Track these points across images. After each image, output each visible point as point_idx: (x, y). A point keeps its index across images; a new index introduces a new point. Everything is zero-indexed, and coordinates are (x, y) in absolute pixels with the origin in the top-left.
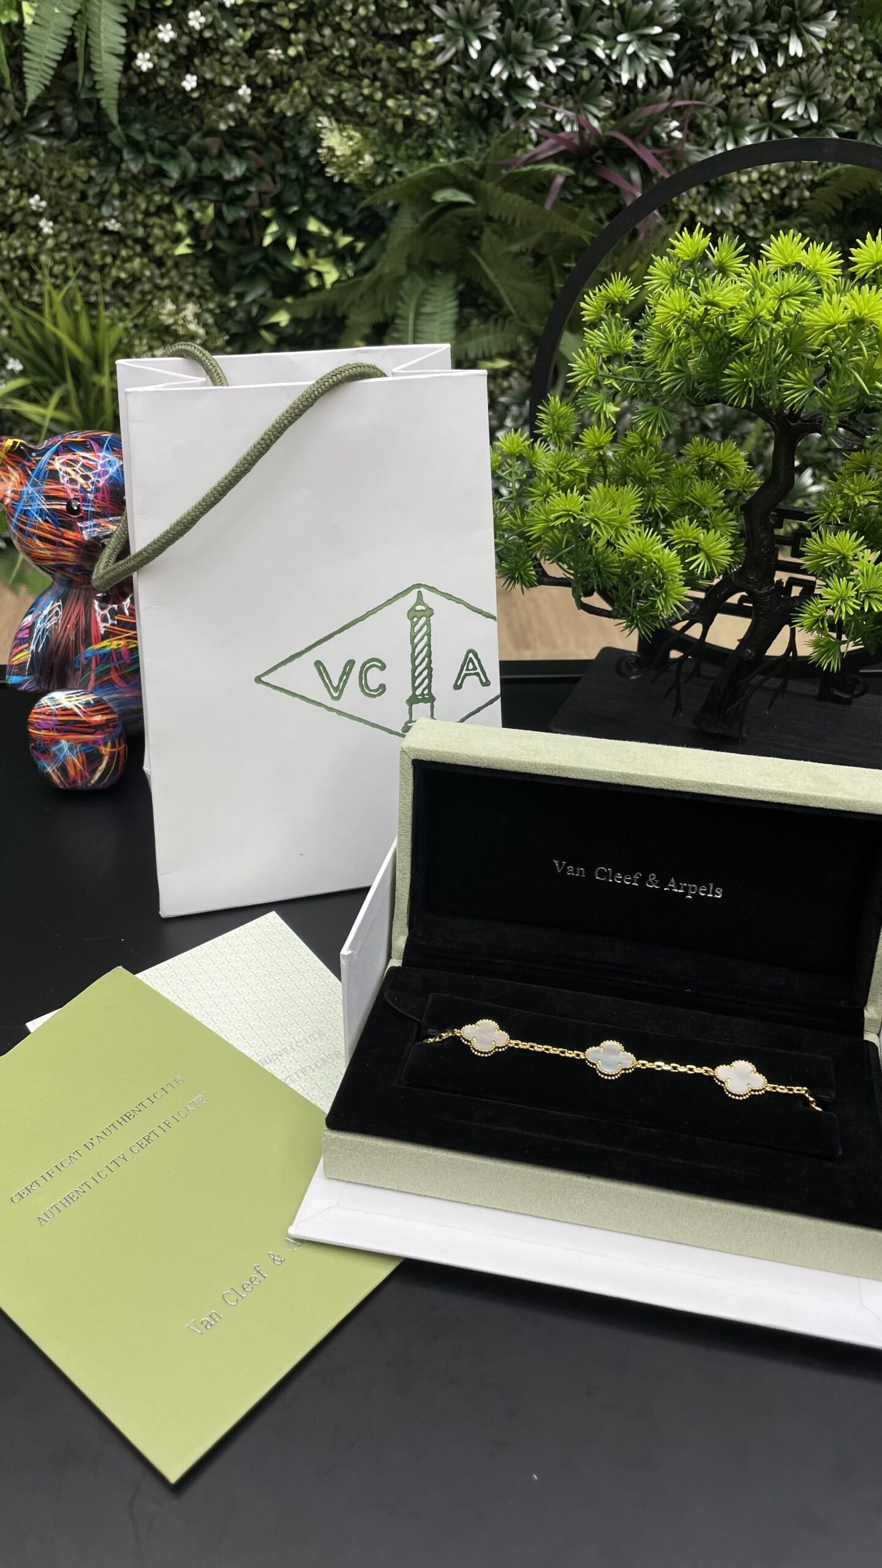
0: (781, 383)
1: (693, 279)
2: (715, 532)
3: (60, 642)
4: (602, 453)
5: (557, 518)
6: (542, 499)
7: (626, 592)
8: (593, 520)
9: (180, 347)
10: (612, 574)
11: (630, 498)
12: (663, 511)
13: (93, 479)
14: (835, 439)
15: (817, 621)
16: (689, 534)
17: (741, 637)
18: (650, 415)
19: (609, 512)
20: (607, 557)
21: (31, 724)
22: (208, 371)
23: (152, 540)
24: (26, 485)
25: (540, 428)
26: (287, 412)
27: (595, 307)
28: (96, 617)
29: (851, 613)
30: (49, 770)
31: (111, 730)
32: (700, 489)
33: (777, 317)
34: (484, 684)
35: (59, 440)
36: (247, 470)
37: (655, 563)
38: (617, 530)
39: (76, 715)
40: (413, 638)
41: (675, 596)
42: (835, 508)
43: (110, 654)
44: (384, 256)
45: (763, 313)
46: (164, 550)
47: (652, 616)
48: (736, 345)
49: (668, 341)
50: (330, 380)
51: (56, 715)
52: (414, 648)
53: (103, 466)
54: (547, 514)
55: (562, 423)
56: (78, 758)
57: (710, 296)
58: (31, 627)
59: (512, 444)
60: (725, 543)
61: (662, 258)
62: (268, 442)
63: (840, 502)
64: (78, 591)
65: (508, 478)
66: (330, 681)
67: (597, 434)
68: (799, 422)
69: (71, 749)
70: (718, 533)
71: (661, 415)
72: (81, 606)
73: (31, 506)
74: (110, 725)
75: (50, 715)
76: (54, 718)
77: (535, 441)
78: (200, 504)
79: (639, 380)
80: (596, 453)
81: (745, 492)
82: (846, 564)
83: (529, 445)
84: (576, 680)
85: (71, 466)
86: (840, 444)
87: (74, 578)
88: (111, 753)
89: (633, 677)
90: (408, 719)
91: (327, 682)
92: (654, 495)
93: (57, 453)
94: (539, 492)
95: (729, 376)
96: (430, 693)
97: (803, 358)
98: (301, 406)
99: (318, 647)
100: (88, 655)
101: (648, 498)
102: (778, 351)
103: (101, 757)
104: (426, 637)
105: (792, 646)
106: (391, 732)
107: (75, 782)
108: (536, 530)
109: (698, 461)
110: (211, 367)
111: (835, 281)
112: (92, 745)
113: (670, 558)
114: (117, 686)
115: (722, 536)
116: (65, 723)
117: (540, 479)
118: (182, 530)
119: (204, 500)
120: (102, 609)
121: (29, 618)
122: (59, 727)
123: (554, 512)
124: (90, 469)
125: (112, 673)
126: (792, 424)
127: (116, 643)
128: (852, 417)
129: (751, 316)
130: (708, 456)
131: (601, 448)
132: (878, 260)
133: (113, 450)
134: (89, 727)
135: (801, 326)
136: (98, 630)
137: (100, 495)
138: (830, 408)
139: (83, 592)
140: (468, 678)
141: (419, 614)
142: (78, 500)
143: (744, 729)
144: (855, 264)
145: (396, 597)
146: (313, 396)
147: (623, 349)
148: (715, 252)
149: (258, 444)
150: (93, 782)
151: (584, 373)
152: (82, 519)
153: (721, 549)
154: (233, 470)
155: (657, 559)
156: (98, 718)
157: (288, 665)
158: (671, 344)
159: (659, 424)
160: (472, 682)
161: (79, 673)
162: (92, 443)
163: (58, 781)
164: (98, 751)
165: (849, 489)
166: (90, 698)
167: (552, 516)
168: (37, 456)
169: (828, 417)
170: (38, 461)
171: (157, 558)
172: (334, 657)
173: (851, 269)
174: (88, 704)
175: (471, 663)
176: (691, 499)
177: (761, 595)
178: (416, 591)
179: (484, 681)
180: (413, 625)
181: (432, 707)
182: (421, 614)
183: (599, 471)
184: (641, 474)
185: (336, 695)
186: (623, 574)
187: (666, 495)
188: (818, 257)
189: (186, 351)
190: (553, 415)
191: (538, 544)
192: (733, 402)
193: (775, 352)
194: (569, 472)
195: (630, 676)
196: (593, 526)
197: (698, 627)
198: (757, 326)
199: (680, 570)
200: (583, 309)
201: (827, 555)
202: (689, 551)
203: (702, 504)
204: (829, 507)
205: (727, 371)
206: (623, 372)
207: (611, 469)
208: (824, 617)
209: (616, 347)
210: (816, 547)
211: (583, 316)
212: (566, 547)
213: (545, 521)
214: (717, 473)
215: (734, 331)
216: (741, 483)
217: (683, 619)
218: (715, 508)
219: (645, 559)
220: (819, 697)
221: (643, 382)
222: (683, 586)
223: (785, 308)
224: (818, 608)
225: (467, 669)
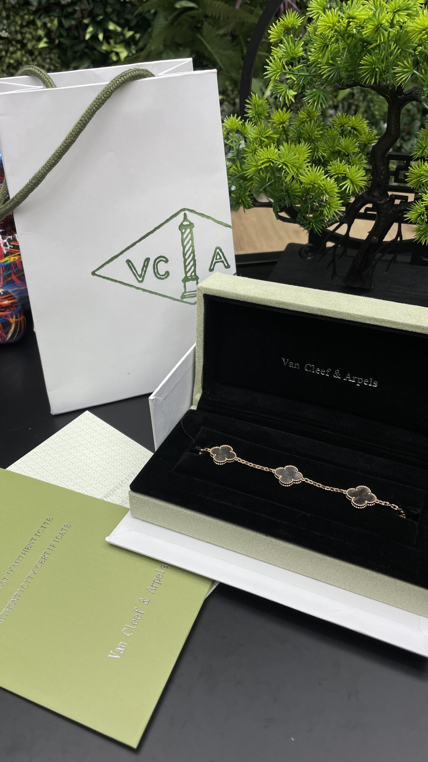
0: (394, 69)
1: (337, 8)
2: (356, 167)
4: (285, 125)
5: (263, 164)
6: (252, 154)
7: (305, 207)
8: (284, 164)
9: (26, 69)
10: (296, 196)
11: (304, 149)
12: (323, 157)
14: (426, 104)
15: (419, 216)
16: (341, 169)
17: (370, 230)
18: (315, 96)
19: (294, 157)
20: (293, 186)
22: (44, 82)
23: (19, 191)
25: (247, 113)
26: (94, 101)
27: (277, 33)
28: (0, 244)
31: (15, 308)
32: (344, 142)
33: (392, 25)
34: (226, 267)
36: (73, 142)
37: (322, 187)
38: (297, 170)
40: (183, 242)
41: (335, 206)
42: (426, 147)
43: (10, 264)
44: (151, 41)
45: (384, 21)
46: (27, 196)
47: (320, 220)
48: (367, 45)
49: (326, 44)
50: (120, 80)
52: (184, 248)
54: (257, 162)
55: (261, 109)
57: (351, 12)
59: (232, 123)
60: (363, 173)
62: (84, 122)
65: (231, 144)
66: (136, 272)
67: (281, 114)
68: (403, 96)
71: (321, 96)
74: (14, 305)
77: (245, 121)
78: (46, 165)
79: (307, 74)
80: (281, 126)
81: (369, 143)
83: (242, 124)
84: (275, 263)
88: (16, 321)
89: (309, 258)
90: (184, 291)
91: (135, 272)
92: (318, 148)
94: (251, 151)
95: (363, 65)
96: (195, 275)
97: (406, 51)
98: (103, 98)
99: (127, 251)
101: (314, 150)
102: (392, 48)
103: (10, 324)
104: (191, 241)
105: (399, 234)
106: (175, 299)
108: (250, 172)
109: (341, 127)
110: (46, 79)
112: (5, 318)
113: (330, 183)
114: (16, 283)
115: (359, 170)
117: (250, 142)
118: (36, 182)
119: (48, 162)
120: (4, 239)
123: (260, 160)
125: (12, 276)
126: (399, 97)
127: (12, 258)
129: (376, 24)
130: (346, 124)
131: (284, 123)
134: (2, 308)
135: (406, 31)
136: (2, 251)
138: (424, 83)
140: (217, 264)
141: (186, 227)
143: (372, 284)
145: (171, 218)
146: (109, 90)
147: (296, 54)
149: (78, 123)
150: (7, 339)
151: (274, 71)
153: (359, 177)
154: (64, 142)
155: (323, 184)
156: (6, 302)
157: (111, 263)
158: (328, 46)
159: (321, 101)
160: (219, 266)
164: (8, 321)
166: (1, 291)
167: (259, 164)
169: (422, 90)
171: (24, 202)
172: (137, 256)
175: (218, 256)
176: (340, 148)
177: (381, 206)
178: (182, 213)
179: (226, 265)
180: (183, 234)
181: (197, 282)
183: (283, 138)
184: (309, 135)
185: (140, 279)
186: (303, 196)
187: (324, 147)
189: (30, 71)
190: (255, 105)
191: (251, 182)
192: (365, 83)
193: (390, 49)
194: (267, 137)
195: (307, 257)
196: (284, 167)
197: (345, 226)
198: (380, 30)
199: (337, 191)
200: (270, 34)
201: (422, 175)
202: (341, 179)
203: (346, 151)
204: (423, 146)
205: (362, 62)
206: (298, 69)
207: (291, 135)
208: (424, 212)
209: (292, 53)
210: (416, 171)
211: (270, 39)
212: (268, 182)
213: (255, 166)
214: (354, 133)
215: (365, 34)
216: (367, 138)
217: (336, 222)
218: (354, 153)
219: (316, 186)
220: (411, 263)
221: (310, 76)
222: (339, 200)
223: (397, 18)
224: (421, 208)
225: (216, 259)
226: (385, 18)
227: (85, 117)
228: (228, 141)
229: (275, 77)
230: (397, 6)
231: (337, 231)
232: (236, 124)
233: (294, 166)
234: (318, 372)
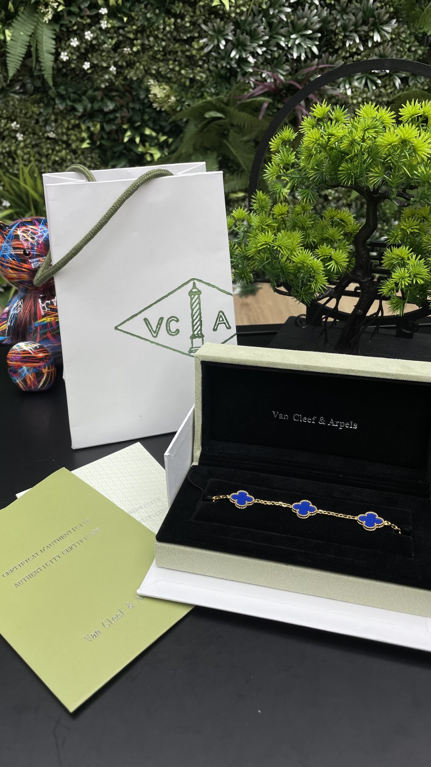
0: (368, 174)
1: (323, 127)
2: (339, 251)
3: (22, 320)
4: (283, 216)
5: (261, 246)
6: (254, 238)
7: (297, 282)
8: (279, 246)
9: (73, 167)
10: (290, 273)
11: (297, 236)
12: (314, 242)
13: (36, 239)
14: (396, 201)
15: (390, 290)
16: (327, 251)
17: (355, 305)
18: (304, 193)
19: (287, 241)
20: (287, 265)
21: (9, 359)
22: (87, 177)
24: (4, 243)
25: (253, 206)
26: (125, 193)
27: (276, 144)
28: (39, 307)
29: (407, 284)
30: (18, 381)
31: (48, 360)
32: (332, 231)
33: (363, 140)
34: (228, 328)
35: (19, 221)
36: (106, 222)
37: (310, 266)
38: (291, 252)
39: (30, 353)
40: (192, 305)
41: (320, 282)
42: (397, 236)
43: (47, 324)
44: (182, 145)
45: (356, 137)
47: (310, 293)
48: (344, 156)
49: (311, 154)
50: (146, 177)
51: (20, 354)
52: (192, 311)
53: (40, 232)
54: (256, 245)
55: (263, 203)
56: (32, 375)
57: (330, 131)
58: (8, 313)
59: (239, 213)
60: (345, 255)
61: (307, 118)
62: (116, 207)
63: (400, 233)
64: (30, 295)
65: (238, 231)
66: (152, 328)
67: (281, 207)
68: (378, 195)
69: (28, 370)
70: (341, 250)
71: (310, 193)
72: (32, 301)
73: (6, 253)
74: (47, 358)
75: (17, 354)
76: (19, 355)
77: (251, 212)
78: (83, 239)
79: (298, 176)
80: (280, 217)
81: (353, 232)
82: (404, 262)
83: (247, 214)
84: (275, 333)
85: (25, 233)
86: (398, 203)
87: (29, 288)
88: (47, 372)
89: (304, 327)
90: (191, 347)
91: (150, 328)
92: (309, 235)
93: (18, 227)
94: (253, 235)
95: (341, 171)
96: (201, 333)
97: (377, 161)
98: (131, 190)
99: (145, 311)
100: (36, 325)
101: (306, 236)
102: (365, 158)
103: (43, 374)
104: (198, 305)
105: (381, 308)
106: (183, 353)
107: (30, 387)
108: (251, 252)
109: (331, 219)
110: (88, 175)
111: (393, 125)
112: (38, 368)
113: (318, 263)
114: (50, 340)
115: (342, 252)
116: (25, 358)
117: (253, 229)
118: (75, 252)
119: (85, 237)
120: (43, 303)
121: (7, 309)
122: (22, 360)
123: (259, 243)
124: (35, 234)
125: (48, 334)
126: (375, 196)
127: (49, 319)
128: (404, 190)
129: (351, 139)
130: (335, 216)
131: (283, 214)
132: (413, 114)
133: (46, 225)
134: (36, 359)
135: (376, 145)
136: (40, 313)
137: (39, 246)
138: (392, 185)
139: (33, 294)
140: (220, 325)
141: (194, 294)
142: (29, 249)
144: (401, 116)
145: (183, 285)
146: (137, 185)
147: (290, 161)
148: (333, 113)
149: (111, 209)
150: (39, 387)
151: (272, 174)
152: (31, 258)
153: (342, 259)
154: (99, 222)
155: (311, 264)
156: (41, 355)
157: (131, 320)
158: (312, 156)
159: (309, 197)
160: (222, 327)
161: (32, 334)
162: (36, 221)
163: (22, 387)
164: (41, 371)
165: (404, 226)
166: (37, 345)
168: (9, 228)
169: (392, 190)
170: (9, 231)
172: (153, 316)
173: (400, 119)
174: (36, 348)
175: (221, 318)
176: (327, 235)
177: (364, 282)
178: (192, 282)
179: (228, 326)
180: (192, 299)
181: (203, 340)
182: (195, 293)
183: (281, 226)
184: (302, 225)
185: (155, 335)
186: (295, 273)
187: (315, 234)
188: (383, 113)
189: (76, 168)
190: (259, 200)
191: (254, 262)
192: (344, 184)
193: (363, 158)
194: (267, 225)
195: (302, 326)
196: (279, 249)
197: (334, 301)
198: (354, 144)
199: (322, 269)
200: (271, 145)
201: (394, 258)
202: (327, 259)
203: (333, 238)
204: (394, 235)
205: (340, 168)
206: (291, 173)
207: (288, 224)
208: (394, 288)
209: (286, 160)
210: (389, 255)
211: (271, 149)
212: (266, 261)
213: (255, 247)
214: (340, 224)
215: (343, 147)
216: (352, 228)
217: (326, 297)
218: (339, 240)
219: (305, 264)
220: (396, 336)
221: (300, 178)
222: (324, 277)
223: (367, 135)
224: (391, 283)
225: (219, 321)
226: (358, 135)
227: (116, 204)
228: (235, 228)
229: (273, 178)
230: (366, 126)
231: (327, 305)
232: (242, 215)
233: (288, 249)
234: (305, 420)
